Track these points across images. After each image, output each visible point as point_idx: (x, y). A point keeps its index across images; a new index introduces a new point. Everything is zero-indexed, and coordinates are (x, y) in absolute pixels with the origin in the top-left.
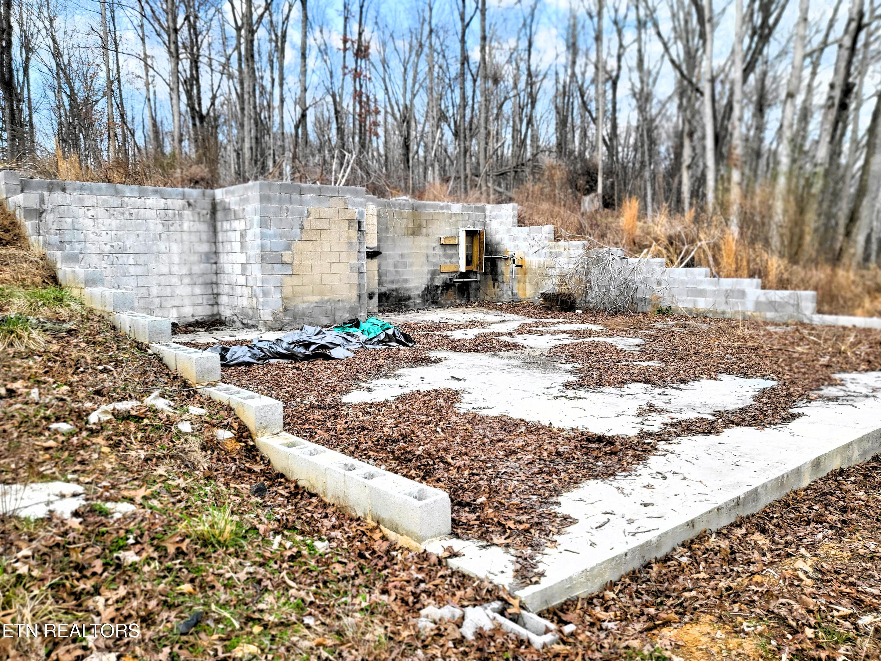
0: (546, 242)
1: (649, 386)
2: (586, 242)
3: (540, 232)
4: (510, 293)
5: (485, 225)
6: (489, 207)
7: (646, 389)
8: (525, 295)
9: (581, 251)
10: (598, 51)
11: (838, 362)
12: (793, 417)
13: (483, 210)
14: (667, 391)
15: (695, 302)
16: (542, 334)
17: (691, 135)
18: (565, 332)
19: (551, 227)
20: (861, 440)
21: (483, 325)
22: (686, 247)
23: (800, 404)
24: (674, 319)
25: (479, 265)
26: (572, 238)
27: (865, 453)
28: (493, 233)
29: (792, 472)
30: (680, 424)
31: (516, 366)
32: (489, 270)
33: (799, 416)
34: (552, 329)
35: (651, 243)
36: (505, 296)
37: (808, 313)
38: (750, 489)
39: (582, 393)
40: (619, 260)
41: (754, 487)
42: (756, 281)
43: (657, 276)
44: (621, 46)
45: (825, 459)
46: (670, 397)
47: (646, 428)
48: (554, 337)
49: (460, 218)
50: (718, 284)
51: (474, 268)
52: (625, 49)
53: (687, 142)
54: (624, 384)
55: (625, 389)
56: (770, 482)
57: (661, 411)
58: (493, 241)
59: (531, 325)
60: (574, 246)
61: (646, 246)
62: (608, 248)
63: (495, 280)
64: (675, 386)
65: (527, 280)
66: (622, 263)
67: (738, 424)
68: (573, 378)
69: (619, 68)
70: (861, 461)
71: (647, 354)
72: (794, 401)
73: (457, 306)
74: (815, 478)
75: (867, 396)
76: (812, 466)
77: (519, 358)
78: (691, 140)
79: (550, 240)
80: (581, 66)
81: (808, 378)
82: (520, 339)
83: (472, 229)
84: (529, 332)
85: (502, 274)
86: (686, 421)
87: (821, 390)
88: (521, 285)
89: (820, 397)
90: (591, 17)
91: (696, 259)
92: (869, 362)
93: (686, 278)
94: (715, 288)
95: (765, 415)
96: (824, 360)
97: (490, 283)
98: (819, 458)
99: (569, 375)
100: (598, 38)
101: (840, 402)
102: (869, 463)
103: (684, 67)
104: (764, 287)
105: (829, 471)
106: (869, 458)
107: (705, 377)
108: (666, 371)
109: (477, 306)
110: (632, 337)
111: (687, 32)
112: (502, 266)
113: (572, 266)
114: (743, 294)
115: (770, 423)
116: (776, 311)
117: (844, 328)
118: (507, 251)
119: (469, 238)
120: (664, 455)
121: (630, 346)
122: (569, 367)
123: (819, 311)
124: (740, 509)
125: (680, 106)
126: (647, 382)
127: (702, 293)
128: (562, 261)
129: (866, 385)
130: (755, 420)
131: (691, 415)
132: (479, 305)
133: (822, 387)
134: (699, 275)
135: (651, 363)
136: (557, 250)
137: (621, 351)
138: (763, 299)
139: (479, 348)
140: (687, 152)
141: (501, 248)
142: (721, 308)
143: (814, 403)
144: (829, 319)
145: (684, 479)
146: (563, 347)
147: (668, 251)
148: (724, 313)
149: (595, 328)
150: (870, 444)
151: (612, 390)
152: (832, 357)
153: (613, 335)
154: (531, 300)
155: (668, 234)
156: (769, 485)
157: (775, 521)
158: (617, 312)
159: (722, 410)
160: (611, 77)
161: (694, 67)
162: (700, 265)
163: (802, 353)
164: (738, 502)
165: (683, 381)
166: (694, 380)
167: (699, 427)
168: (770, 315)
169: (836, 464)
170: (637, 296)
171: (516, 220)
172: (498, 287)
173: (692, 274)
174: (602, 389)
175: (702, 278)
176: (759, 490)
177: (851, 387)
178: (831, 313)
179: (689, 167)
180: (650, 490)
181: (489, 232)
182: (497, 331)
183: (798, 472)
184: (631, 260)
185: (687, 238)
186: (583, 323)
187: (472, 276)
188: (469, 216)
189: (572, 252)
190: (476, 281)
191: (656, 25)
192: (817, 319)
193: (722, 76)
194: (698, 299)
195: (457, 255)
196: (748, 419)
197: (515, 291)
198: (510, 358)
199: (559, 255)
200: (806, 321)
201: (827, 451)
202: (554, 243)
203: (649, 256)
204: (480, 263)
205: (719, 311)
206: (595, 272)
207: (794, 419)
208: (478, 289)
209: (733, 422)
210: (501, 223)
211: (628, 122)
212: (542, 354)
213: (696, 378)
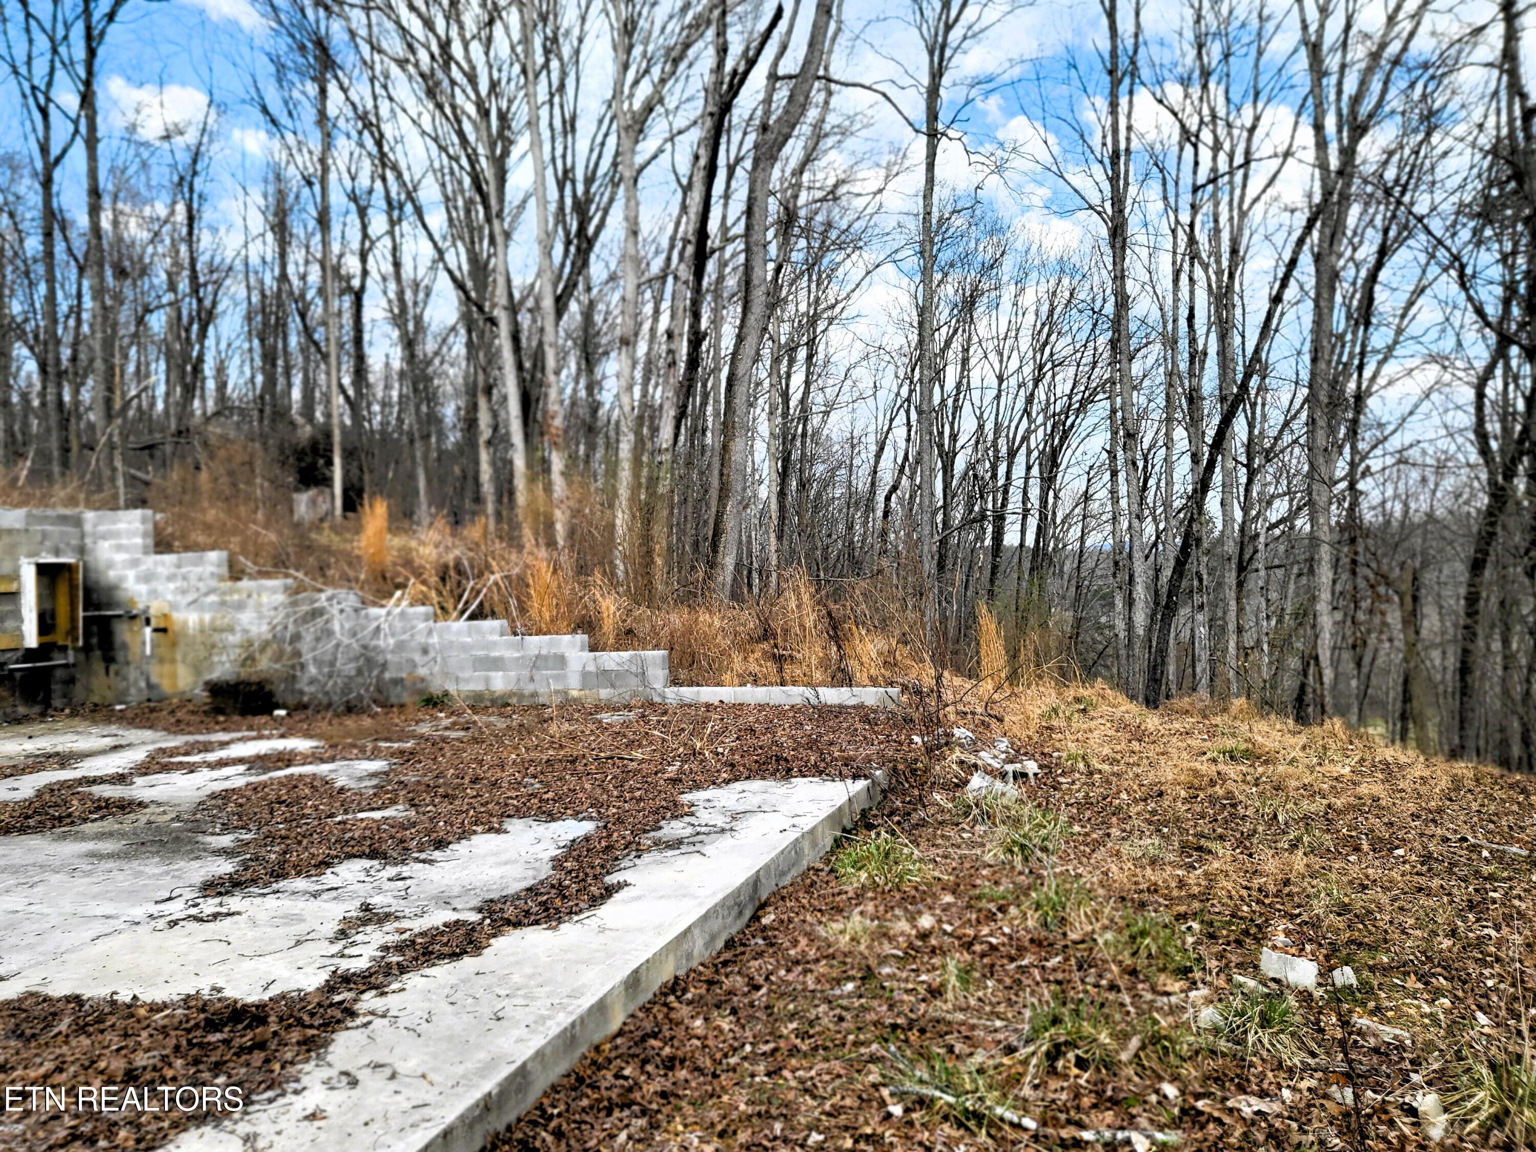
0: (213, 583)
1: (375, 863)
2: (290, 581)
3: (199, 562)
4: (143, 684)
5: (82, 550)
6: (90, 516)
7: (367, 871)
8: (174, 685)
9: (280, 598)
10: (325, 243)
11: (691, 771)
12: (610, 891)
13: (78, 522)
14: (405, 870)
15: (487, 680)
16: (192, 769)
17: (488, 391)
18: (241, 761)
19: (224, 554)
20: (705, 917)
21: (64, 760)
22: (472, 583)
23: (625, 863)
24: (452, 713)
25: (72, 631)
26: (263, 574)
27: (713, 938)
28: (102, 565)
29: (591, 1010)
30: (413, 942)
31: (111, 856)
32: (94, 641)
33: (620, 886)
34: (212, 757)
35: (407, 579)
36: (133, 691)
37: (658, 685)
38: (512, 1068)
39: (234, 902)
40: (352, 614)
41: (518, 1063)
42: (581, 638)
43: (421, 639)
44: (365, 235)
45: (648, 969)
46: (408, 882)
47: (345, 965)
48: (216, 774)
49: (22, 538)
50: (521, 646)
51: (60, 638)
52: (373, 243)
53: (482, 403)
54: (328, 865)
55: (329, 879)
56: (549, 1043)
57: (382, 918)
58: (103, 581)
59: (174, 752)
60: (267, 589)
61: (399, 586)
62: (330, 592)
63: (109, 659)
64: (423, 856)
65: (179, 657)
66: (358, 618)
67: (517, 925)
68: (225, 867)
69: (365, 273)
70: (707, 954)
71: (387, 792)
72: (617, 859)
73: (18, 721)
74: (632, 1007)
75: (723, 831)
76: (626, 989)
77: (123, 835)
78: (489, 400)
79: (221, 579)
80: (297, 264)
81: (644, 809)
82: (141, 789)
83: (52, 559)
84: (166, 768)
85: (125, 646)
86: (423, 934)
87: (660, 828)
88: (166, 668)
89: (656, 844)
90: (310, 184)
91: (487, 605)
92: (732, 765)
93: (469, 640)
94: (517, 655)
95: (564, 897)
96: (672, 770)
97: (98, 666)
98: (636, 971)
99: (221, 860)
100: (323, 221)
101: (684, 848)
102: (719, 953)
103: (469, 284)
104: (593, 648)
105: (655, 987)
106: (720, 944)
107: (479, 829)
108: (414, 824)
109: (68, 716)
110: (368, 759)
111: (471, 230)
112: (123, 633)
113: (265, 628)
114: (561, 661)
115: (571, 913)
116: (613, 686)
117: (708, 706)
118: (132, 602)
119: (46, 580)
120: (366, 1025)
121: (360, 779)
122: (226, 841)
123: (675, 682)
124: (492, 1117)
125: (469, 344)
126: (373, 854)
127: (496, 664)
128: (246, 618)
129: (724, 811)
130: (547, 910)
131: (439, 917)
132: (74, 714)
133: (663, 823)
134: (491, 633)
135: (387, 813)
136: (236, 597)
137: (342, 790)
138: (591, 668)
139: (31, 822)
140: (484, 418)
141: (121, 595)
142: (530, 688)
143: (646, 858)
144: (688, 693)
145: (393, 1076)
146: (225, 796)
147: (440, 593)
148: (534, 695)
149: (300, 744)
150: (720, 920)
151: (300, 884)
152: (684, 762)
153: (333, 759)
154: (188, 696)
155: (442, 561)
156: (548, 1051)
157: (554, 1124)
158: (350, 709)
159: (494, 895)
160: (350, 289)
161: (485, 286)
162: (493, 615)
163: (642, 761)
164: (487, 1105)
165: (440, 844)
166: (460, 839)
167: (446, 944)
168: (605, 693)
169: (666, 973)
170: (387, 675)
171: (150, 541)
172: (117, 673)
173: (479, 631)
174: (282, 884)
175: (496, 638)
176: (529, 1066)
177: (704, 816)
178: (691, 684)
179: (489, 443)
180: (317, 1124)
181: (92, 564)
182: (93, 774)
183: (601, 1008)
184: (374, 611)
185: (472, 567)
186: (282, 736)
187: (56, 654)
188: (45, 535)
189: (265, 599)
190: (66, 666)
191: (419, 211)
192: (673, 695)
193: (530, 303)
194: (492, 674)
195: (17, 615)
196: (535, 910)
197: (154, 679)
198: (101, 836)
199: (240, 606)
200: (657, 699)
201: (649, 955)
202: (229, 584)
203: (405, 603)
204: (74, 628)
205: (526, 692)
206: (309, 634)
207: (610, 896)
208: (72, 681)
209: (508, 922)
210: (119, 548)
211: (387, 365)
212: (178, 818)
213: (465, 834)
